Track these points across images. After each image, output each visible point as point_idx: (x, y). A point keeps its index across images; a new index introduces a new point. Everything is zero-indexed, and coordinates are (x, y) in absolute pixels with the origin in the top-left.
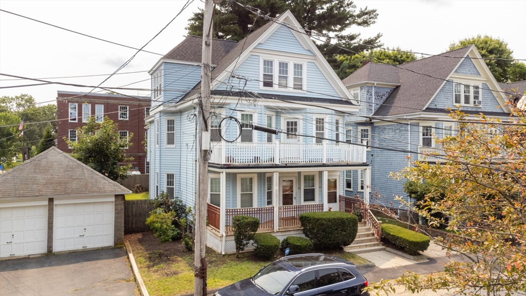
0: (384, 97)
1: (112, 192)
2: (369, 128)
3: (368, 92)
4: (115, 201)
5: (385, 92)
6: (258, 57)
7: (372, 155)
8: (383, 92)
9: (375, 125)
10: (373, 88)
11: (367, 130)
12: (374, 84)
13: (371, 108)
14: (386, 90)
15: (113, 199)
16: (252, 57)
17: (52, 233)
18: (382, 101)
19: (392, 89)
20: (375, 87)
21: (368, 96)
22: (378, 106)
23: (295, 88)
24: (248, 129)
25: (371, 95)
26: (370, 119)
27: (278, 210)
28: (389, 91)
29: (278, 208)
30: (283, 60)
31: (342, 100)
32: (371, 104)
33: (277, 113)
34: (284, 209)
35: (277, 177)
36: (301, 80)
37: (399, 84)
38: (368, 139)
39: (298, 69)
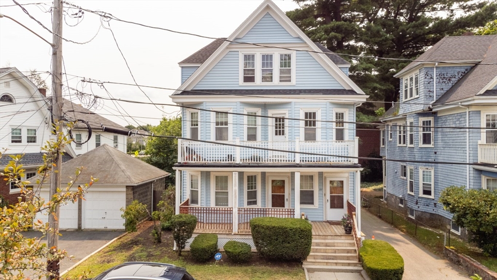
0: (453, 79)
1: (122, 183)
2: (431, 119)
3: (427, 74)
4: (126, 191)
5: (456, 73)
6: (237, 53)
7: (435, 153)
8: (450, 72)
9: (439, 115)
10: (435, 69)
11: (430, 121)
12: (435, 64)
13: (431, 94)
14: (459, 70)
15: (124, 189)
16: (230, 53)
17: (81, 213)
18: (450, 84)
19: (469, 68)
20: (437, 67)
21: (426, 80)
22: (443, 92)
23: (281, 81)
24: (224, 126)
25: (432, 78)
26: (429, 108)
27: (237, 212)
28: (463, 70)
29: (237, 210)
30: (267, 51)
31: (345, 90)
32: (432, 90)
33: (265, 106)
34: (245, 211)
35: (235, 177)
36: (289, 71)
37: (480, 60)
38: (431, 132)
39: (286, 61)
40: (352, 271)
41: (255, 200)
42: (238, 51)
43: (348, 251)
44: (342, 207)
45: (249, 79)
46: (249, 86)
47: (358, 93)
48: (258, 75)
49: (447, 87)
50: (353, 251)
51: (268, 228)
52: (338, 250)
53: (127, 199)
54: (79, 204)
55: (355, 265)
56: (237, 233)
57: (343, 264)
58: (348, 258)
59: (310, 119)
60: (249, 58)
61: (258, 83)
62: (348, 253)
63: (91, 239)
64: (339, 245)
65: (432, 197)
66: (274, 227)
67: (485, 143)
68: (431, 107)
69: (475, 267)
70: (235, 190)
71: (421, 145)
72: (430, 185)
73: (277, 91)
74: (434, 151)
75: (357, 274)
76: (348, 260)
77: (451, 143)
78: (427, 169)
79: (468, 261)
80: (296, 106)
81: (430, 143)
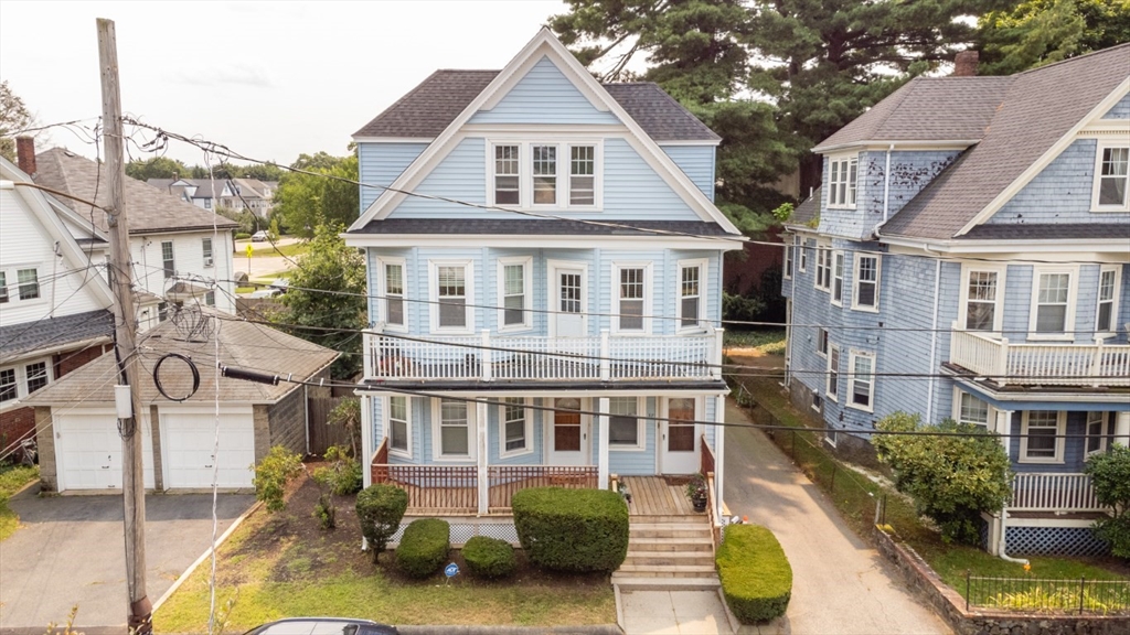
0: (923, 177)
1: (244, 398)
2: (876, 255)
3: (872, 166)
4: (254, 414)
5: (928, 165)
6: (481, 142)
7: (881, 324)
8: (918, 163)
9: (890, 252)
10: (888, 156)
11: (874, 260)
12: (889, 146)
13: (879, 207)
14: (934, 158)
15: (251, 410)
16: (466, 142)
17: (160, 459)
18: (917, 188)
19: (954, 155)
20: (892, 152)
21: (871, 178)
22: (902, 203)
23: (572, 202)
24: (456, 297)
25: (882, 174)
26: (874, 235)
27: (486, 474)
28: (943, 159)
29: (486, 470)
30: (544, 141)
31: (701, 223)
32: (880, 199)
33: (540, 254)
34: (501, 472)
35: (482, 412)
36: (590, 183)
37: (976, 141)
38: (875, 282)
39: (583, 159)
40: (702, 588)
41: (521, 439)
42: (483, 139)
43: (698, 548)
44: (691, 448)
45: (507, 196)
46: (506, 212)
47: (727, 231)
48: (526, 188)
49: (909, 193)
50: (706, 547)
51: (546, 518)
52: (679, 545)
53: (256, 429)
54: (153, 441)
55: (708, 575)
56: (486, 514)
57: (687, 575)
58: (696, 562)
59: (632, 281)
60: (505, 152)
61: (527, 206)
62: (697, 550)
63: (188, 517)
64: (681, 534)
65: (869, 408)
66: (558, 517)
67: (965, 328)
68: (877, 234)
69: (919, 574)
70: (483, 434)
71: (856, 306)
72: (868, 385)
73: (565, 224)
74: (878, 320)
75: (711, 594)
76: (696, 564)
77: (908, 313)
78: (864, 354)
79: (908, 561)
80: (603, 257)
81: (872, 304)
